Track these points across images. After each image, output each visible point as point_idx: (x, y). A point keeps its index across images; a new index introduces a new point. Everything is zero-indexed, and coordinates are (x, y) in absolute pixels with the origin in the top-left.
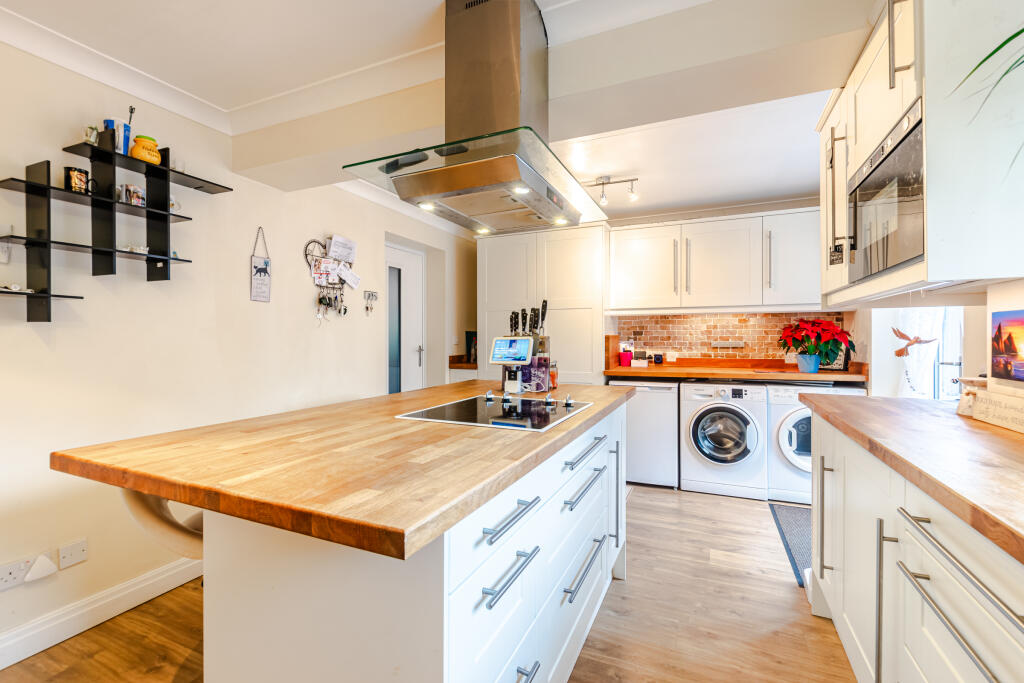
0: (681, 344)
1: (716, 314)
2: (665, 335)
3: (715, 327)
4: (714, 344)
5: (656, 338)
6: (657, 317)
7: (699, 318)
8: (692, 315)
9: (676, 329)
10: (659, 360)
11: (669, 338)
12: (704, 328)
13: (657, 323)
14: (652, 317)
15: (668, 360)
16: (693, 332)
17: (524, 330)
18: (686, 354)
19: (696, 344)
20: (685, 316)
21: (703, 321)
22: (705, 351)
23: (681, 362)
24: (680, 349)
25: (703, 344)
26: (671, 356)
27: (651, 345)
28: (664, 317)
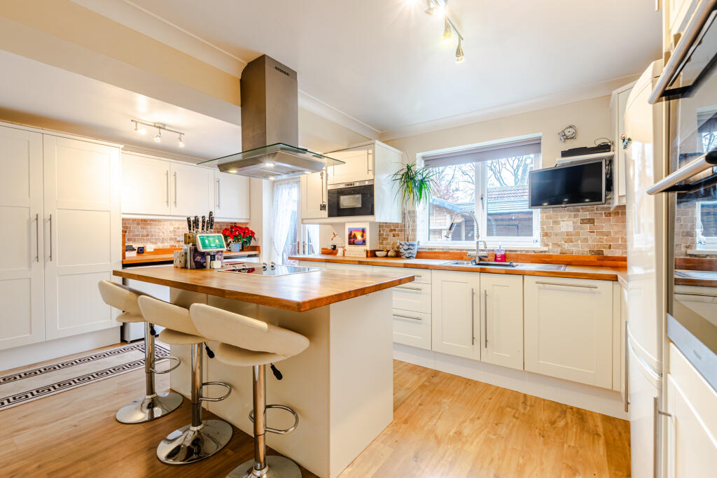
0: (157, 239)
1: (179, 220)
2: (145, 233)
3: (178, 228)
4: (178, 239)
5: (138, 235)
6: (138, 220)
7: (168, 223)
8: (164, 220)
9: (154, 229)
10: (141, 251)
11: (148, 235)
12: (172, 229)
13: (138, 224)
14: (134, 220)
15: (147, 251)
16: (164, 231)
17: (203, 229)
18: (160, 246)
19: (166, 240)
20: (159, 221)
21: (172, 225)
22: (173, 243)
23: (157, 251)
24: (156, 243)
25: (171, 239)
26: (150, 248)
27: (134, 241)
28: (145, 221)
